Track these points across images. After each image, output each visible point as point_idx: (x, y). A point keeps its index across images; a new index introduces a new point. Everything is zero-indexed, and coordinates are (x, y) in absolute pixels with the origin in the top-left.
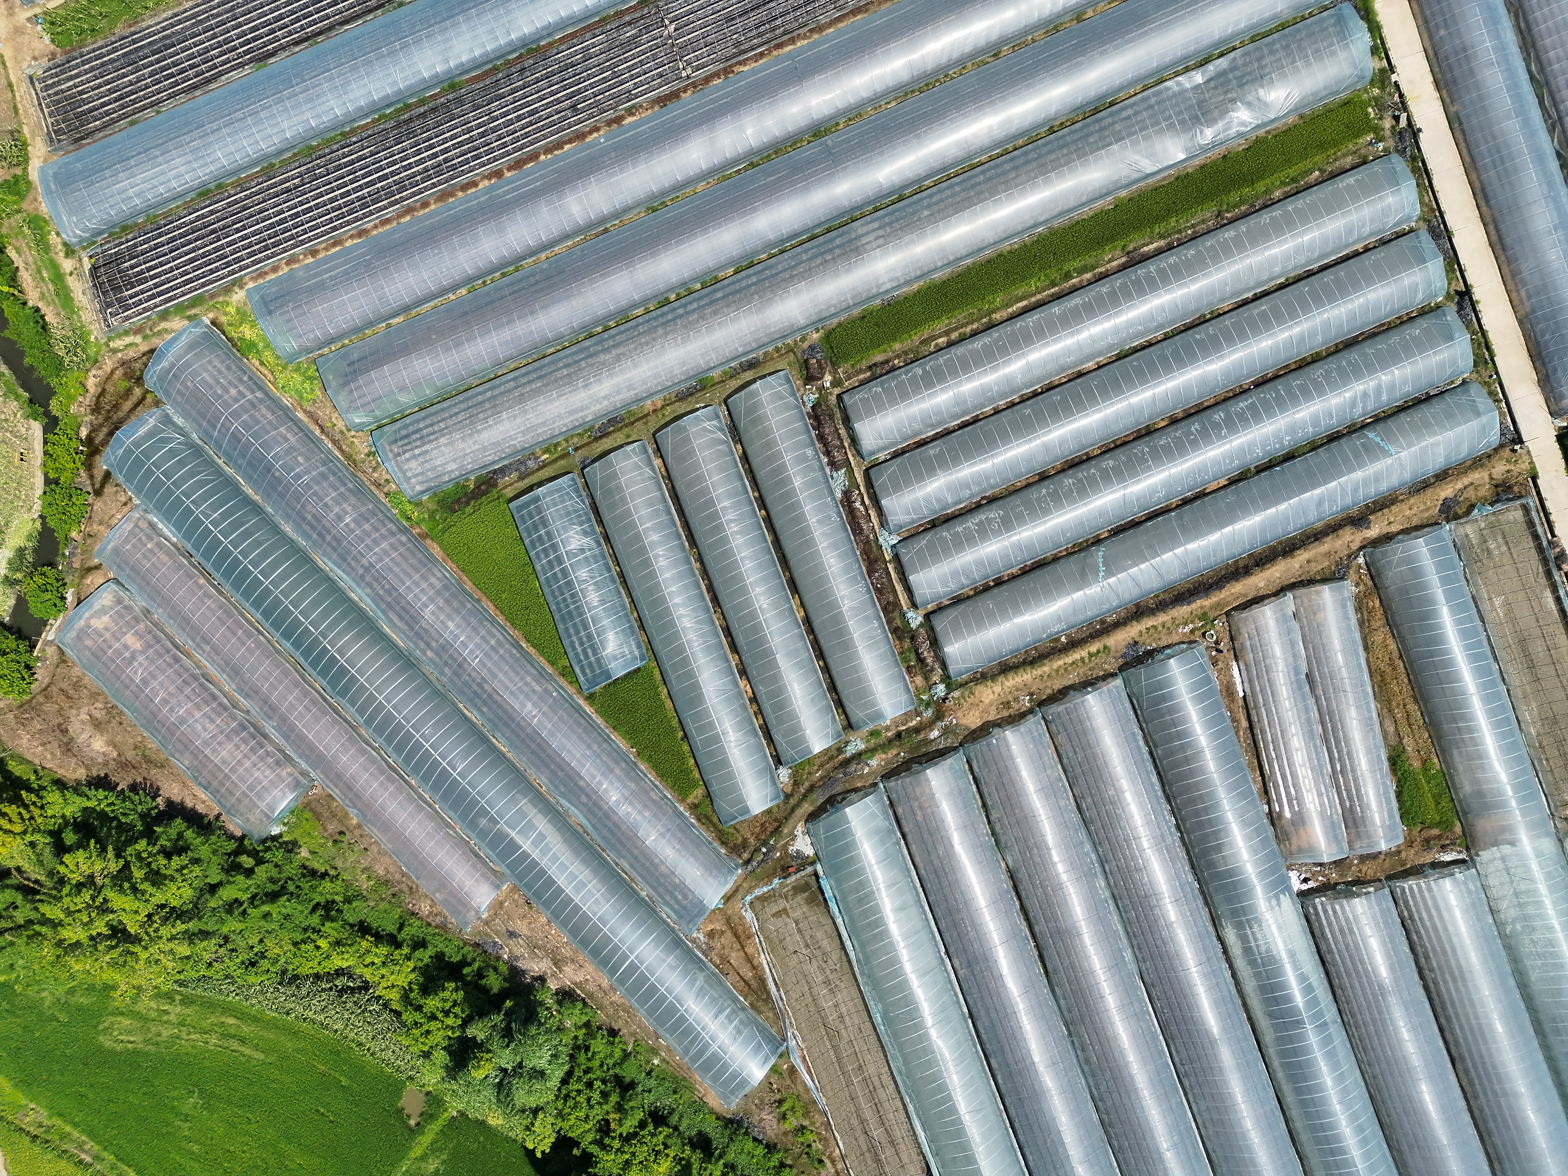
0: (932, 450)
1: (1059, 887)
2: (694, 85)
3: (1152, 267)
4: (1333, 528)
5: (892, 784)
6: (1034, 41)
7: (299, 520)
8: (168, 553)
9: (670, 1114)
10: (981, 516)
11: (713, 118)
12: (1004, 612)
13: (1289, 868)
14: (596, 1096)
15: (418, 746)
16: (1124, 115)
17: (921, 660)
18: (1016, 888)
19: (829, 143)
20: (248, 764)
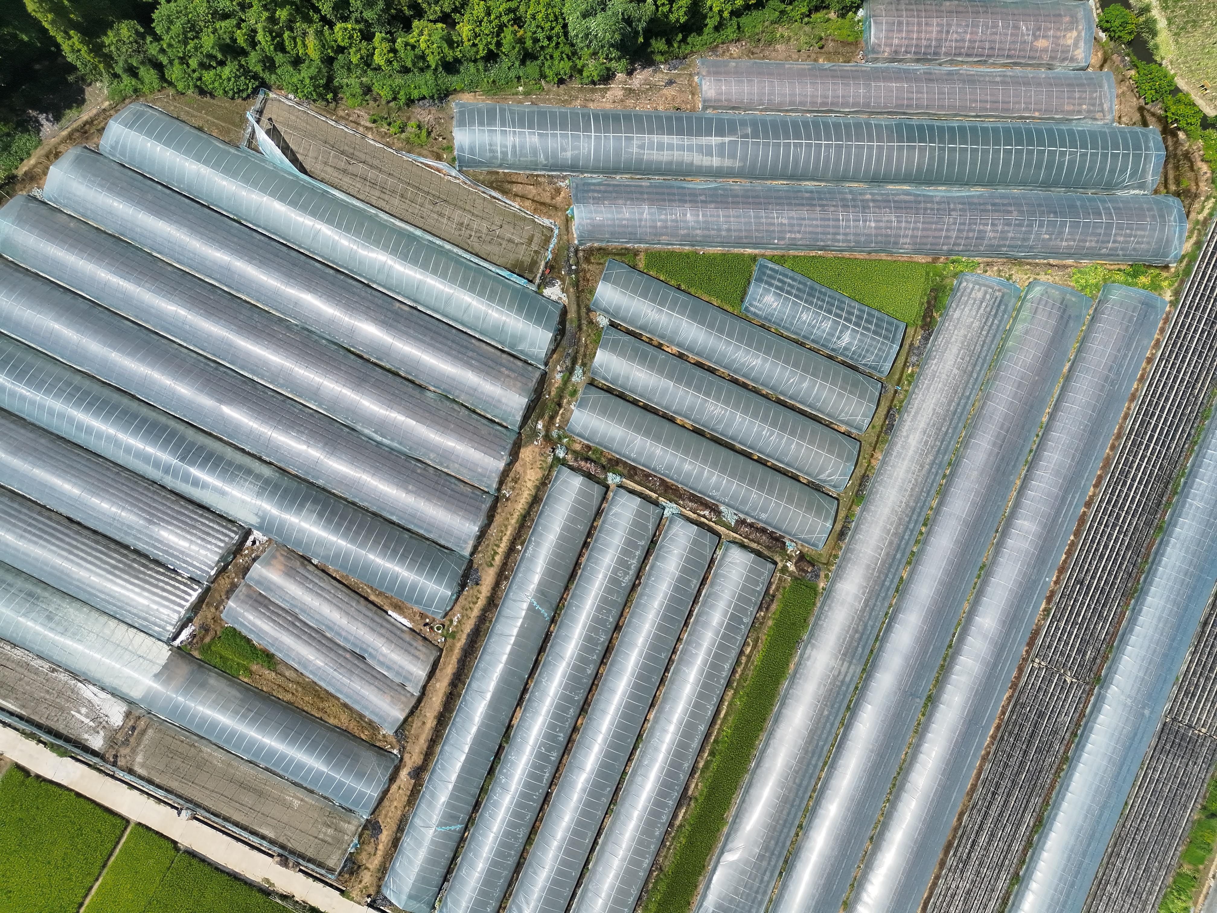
0: (695, 583)
2: (1025, 660)
3: (671, 803)
4: (428, 754)
5: (537, 375)
6: (859, 867)
7: (1016, 201)
8: (1072, 112)
9: (486, 67)
10: (632, 572)
13: (270, 540)
14: (540, 35)
15: (828, 138)
16: (768, 874)
17: (587, 459)
18: (412, 382)
19: (918, 700)
20: (915, 35)
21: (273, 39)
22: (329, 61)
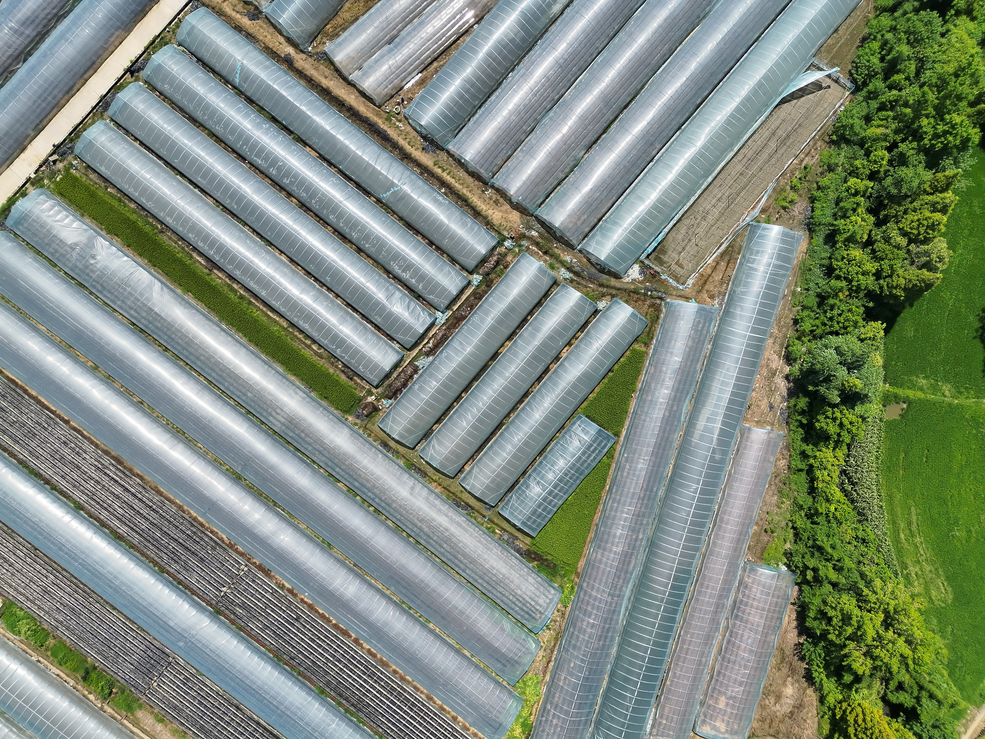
0: (378, 320)
1: (582, 118)
2: (249, 560)
3: (211, 253)
4: (300, 74)
5: (574, 242)
6: (122, 386)
7: (606, 648)
8: (663, 709)
9: (824, 266)
10: (400, 273)
11: (261, 539)
12: (446, 232)
14: (836, 312)
15: (695, 515)
16: (135, 314)
17: (498, 263)
18: (595, 142)
19: (240, 469)
20: (755, 603)
21: (890, 102)
22: (861, 144)
